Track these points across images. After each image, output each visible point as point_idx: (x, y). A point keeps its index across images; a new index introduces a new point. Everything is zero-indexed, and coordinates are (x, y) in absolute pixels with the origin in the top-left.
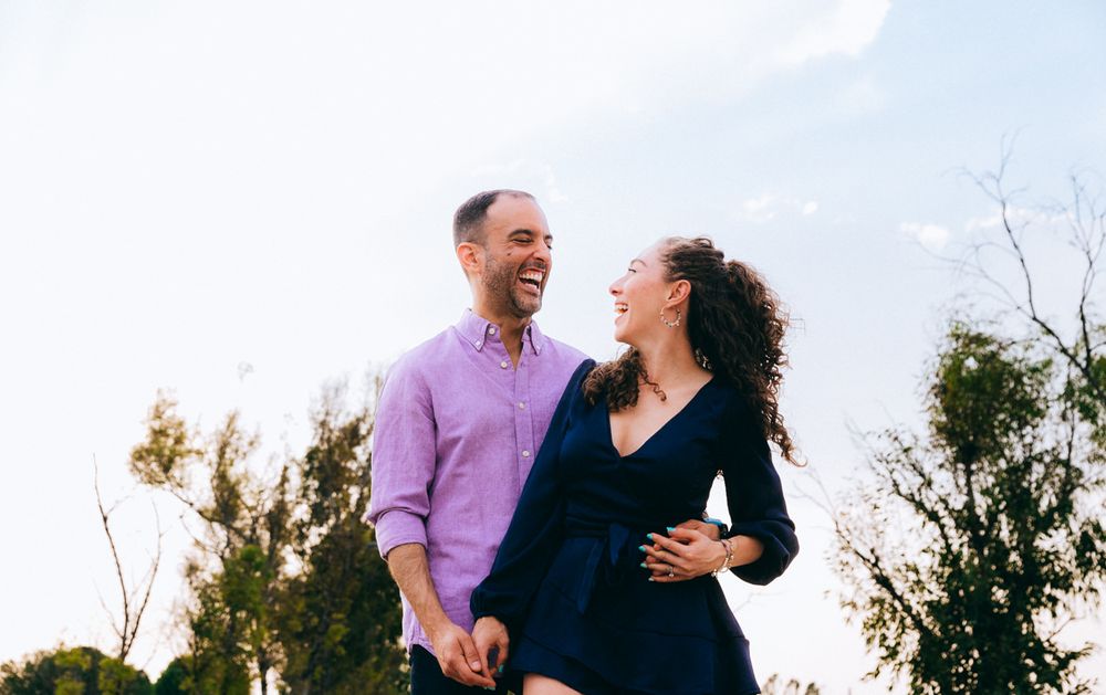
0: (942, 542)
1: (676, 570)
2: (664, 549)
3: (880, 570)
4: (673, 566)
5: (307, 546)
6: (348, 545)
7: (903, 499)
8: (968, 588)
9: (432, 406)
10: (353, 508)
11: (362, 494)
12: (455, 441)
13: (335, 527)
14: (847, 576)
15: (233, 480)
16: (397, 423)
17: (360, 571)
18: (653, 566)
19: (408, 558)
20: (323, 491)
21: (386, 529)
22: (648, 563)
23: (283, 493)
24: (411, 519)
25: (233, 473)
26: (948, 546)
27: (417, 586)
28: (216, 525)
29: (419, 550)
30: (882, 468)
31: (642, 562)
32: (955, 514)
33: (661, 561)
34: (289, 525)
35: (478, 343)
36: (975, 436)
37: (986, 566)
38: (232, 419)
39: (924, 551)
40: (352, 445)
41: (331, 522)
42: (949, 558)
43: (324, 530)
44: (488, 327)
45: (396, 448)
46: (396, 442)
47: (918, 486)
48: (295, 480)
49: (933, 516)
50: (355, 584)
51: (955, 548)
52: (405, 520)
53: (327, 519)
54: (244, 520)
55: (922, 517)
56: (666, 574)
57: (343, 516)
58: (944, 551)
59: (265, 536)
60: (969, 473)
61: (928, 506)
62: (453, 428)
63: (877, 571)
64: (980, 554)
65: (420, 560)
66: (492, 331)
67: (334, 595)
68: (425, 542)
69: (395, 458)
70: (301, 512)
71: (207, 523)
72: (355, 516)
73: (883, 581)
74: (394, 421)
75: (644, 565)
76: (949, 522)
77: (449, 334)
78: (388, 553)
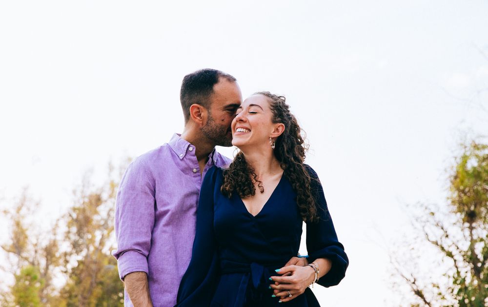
0: (455, 270)
1: (292, 292)
2: (281, 283)
3: (417, 286)
4: (289, 290)
5: (69, 267)
6: (93, 267)
7: (430, 243)
8: (471, 298)
9: (155, 190)
10: (97, 244)
11: (103, 235)
12: (166, 212)
13: (86, 257)
14: (396, 290)
15: (24, 227)
16: (135, 198)
17: (101, 283)
18: (279, 294)
19: (138, 280)
20: (79, 233)
21: (125, 262)
22: (275, 294)
23: (55, 234)
24: (141, 257)
25: (25, 223)
26: (458, 273)
27: (142, 298)
28: (12, 255)
29: (143, 276)
30: (418, 225)
31: (272, 294)
32: (463, 253)
33: (282, 290)
34: (57, 255)
35: (182, 155)
36: (475, 206)
37: (482, 286)
38: (25, 189)
39: (444, 275)
40: (97, 205)
41: (84, 253)
42: (458, 279)
43: (80, 257)
44: (189, 146)
45: (134, 213)
46: (134, 210)
47: (440, 237)
48: (63, 228)
49: (450, 255)
50: (98, 291)
51: (463, 275)
52: (138, 257)
53: (81, 251)
54: (29, 251)
55: (443, 254)
56: (287, 296)
57: (92, 248)
58: (456, 276)
59: (43, 262)
60: (471, 228)
61: (446, 248)
62: (165, 205)
63: (415, 288)
64: (478, 277)
65: (144, 282)
66: (191, 149)
67: (85, 298)
68: (147, 271)
69: (132, 219)
70: (65, 247)
71: (6, 252)
72: (98, 250)
73: (419, 293)
74: (133, 197)
75: (273, 296)
76: (459, 257)
77: (165, 148)
78: (125, 276)
